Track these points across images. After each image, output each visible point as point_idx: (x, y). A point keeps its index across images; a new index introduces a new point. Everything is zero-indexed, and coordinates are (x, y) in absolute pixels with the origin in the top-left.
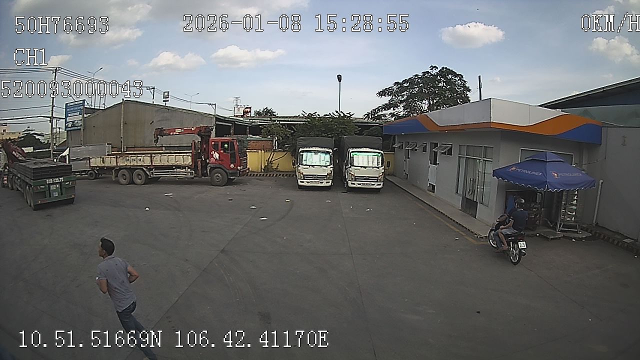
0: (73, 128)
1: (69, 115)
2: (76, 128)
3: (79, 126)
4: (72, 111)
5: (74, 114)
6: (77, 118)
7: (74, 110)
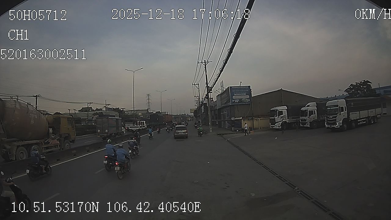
0: (241, 103)
1: (235, 95)
2: (245, 103)
3: (247, 102)
4: (237, 92)
5: (241, 94)
6: (245, 97)
7: (239, 92)
